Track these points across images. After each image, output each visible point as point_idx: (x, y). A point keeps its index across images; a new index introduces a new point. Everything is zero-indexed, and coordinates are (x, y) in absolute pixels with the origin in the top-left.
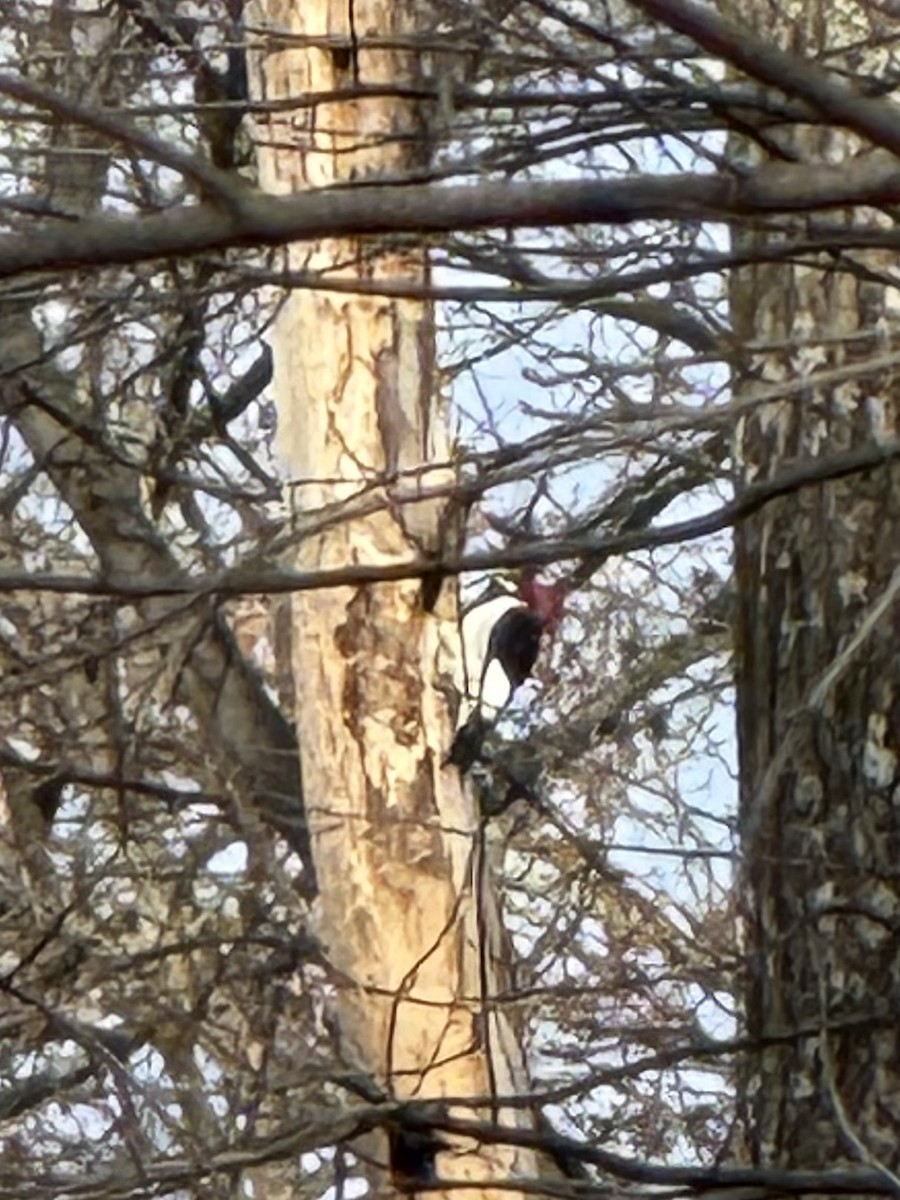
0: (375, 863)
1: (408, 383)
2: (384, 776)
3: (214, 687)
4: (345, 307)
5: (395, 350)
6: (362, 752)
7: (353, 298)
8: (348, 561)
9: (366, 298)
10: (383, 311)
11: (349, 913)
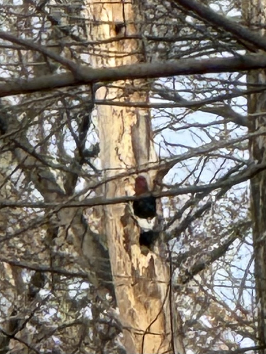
0: (136, 294)
1: (142, 136)
2: (138, 266)
3: (81, 239)
4: (122, 111)
5: (138, 124)
6: (131, 258)
7: (124, 108)
8: (124, 195)
9: (128, 108)
10: (133, 112)
11: (127, 312)
